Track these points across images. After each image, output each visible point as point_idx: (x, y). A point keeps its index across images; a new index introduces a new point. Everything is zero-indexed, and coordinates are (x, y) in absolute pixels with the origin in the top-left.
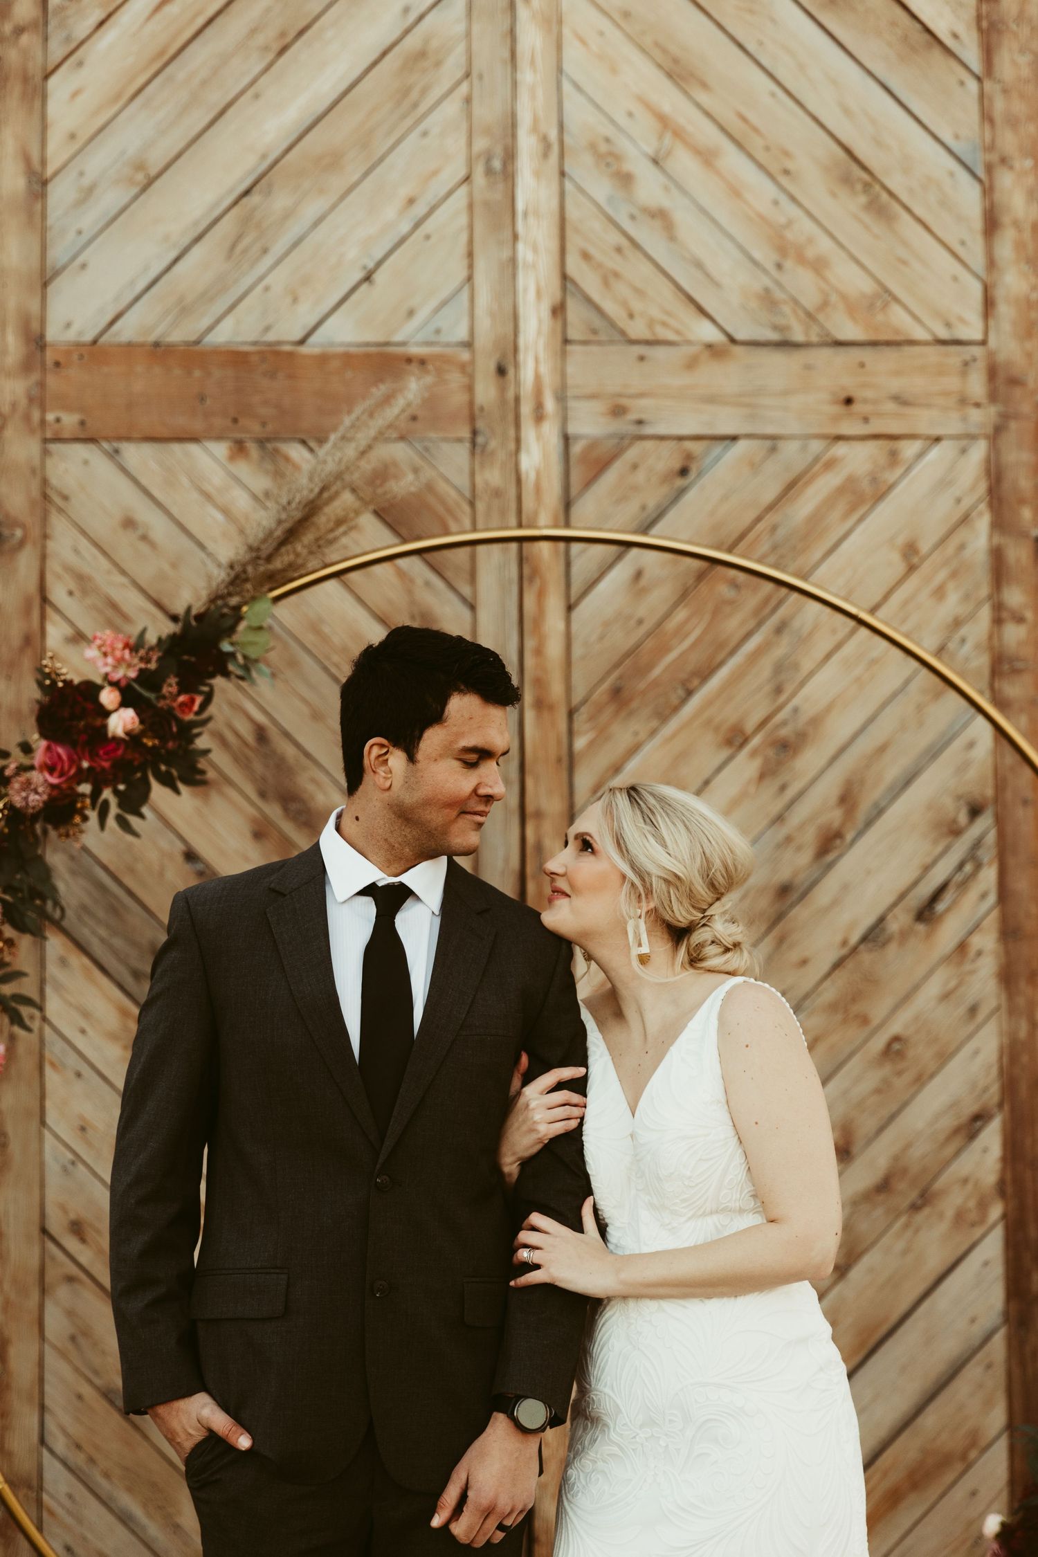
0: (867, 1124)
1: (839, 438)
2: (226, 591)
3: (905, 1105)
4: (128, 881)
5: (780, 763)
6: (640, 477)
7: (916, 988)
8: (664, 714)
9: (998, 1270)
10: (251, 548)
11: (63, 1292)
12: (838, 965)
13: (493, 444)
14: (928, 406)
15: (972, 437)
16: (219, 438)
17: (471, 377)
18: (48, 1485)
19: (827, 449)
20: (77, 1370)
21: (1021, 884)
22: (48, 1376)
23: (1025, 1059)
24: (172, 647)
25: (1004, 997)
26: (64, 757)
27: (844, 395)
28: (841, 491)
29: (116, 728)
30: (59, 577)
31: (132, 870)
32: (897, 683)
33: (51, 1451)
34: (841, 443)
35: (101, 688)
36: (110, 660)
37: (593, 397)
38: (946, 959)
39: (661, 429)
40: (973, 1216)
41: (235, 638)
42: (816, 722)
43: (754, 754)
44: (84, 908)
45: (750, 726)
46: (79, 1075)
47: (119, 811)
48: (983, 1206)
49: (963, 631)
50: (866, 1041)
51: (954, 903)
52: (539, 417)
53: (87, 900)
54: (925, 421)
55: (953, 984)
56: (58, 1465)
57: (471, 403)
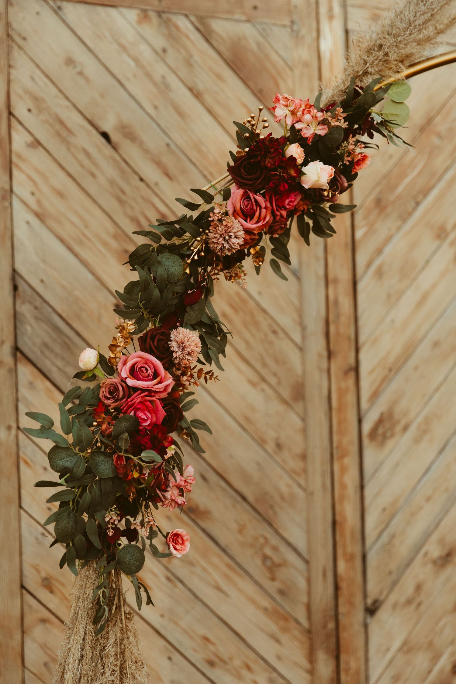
4: (75, 325)
13: (303, 31)
16: (132, 7)
30: (21, 97)
31: (78, 317)
44: (46, 345)
45: (449, 227)
46: (45, 469)
52: (331, 17)
53: (47, 339)
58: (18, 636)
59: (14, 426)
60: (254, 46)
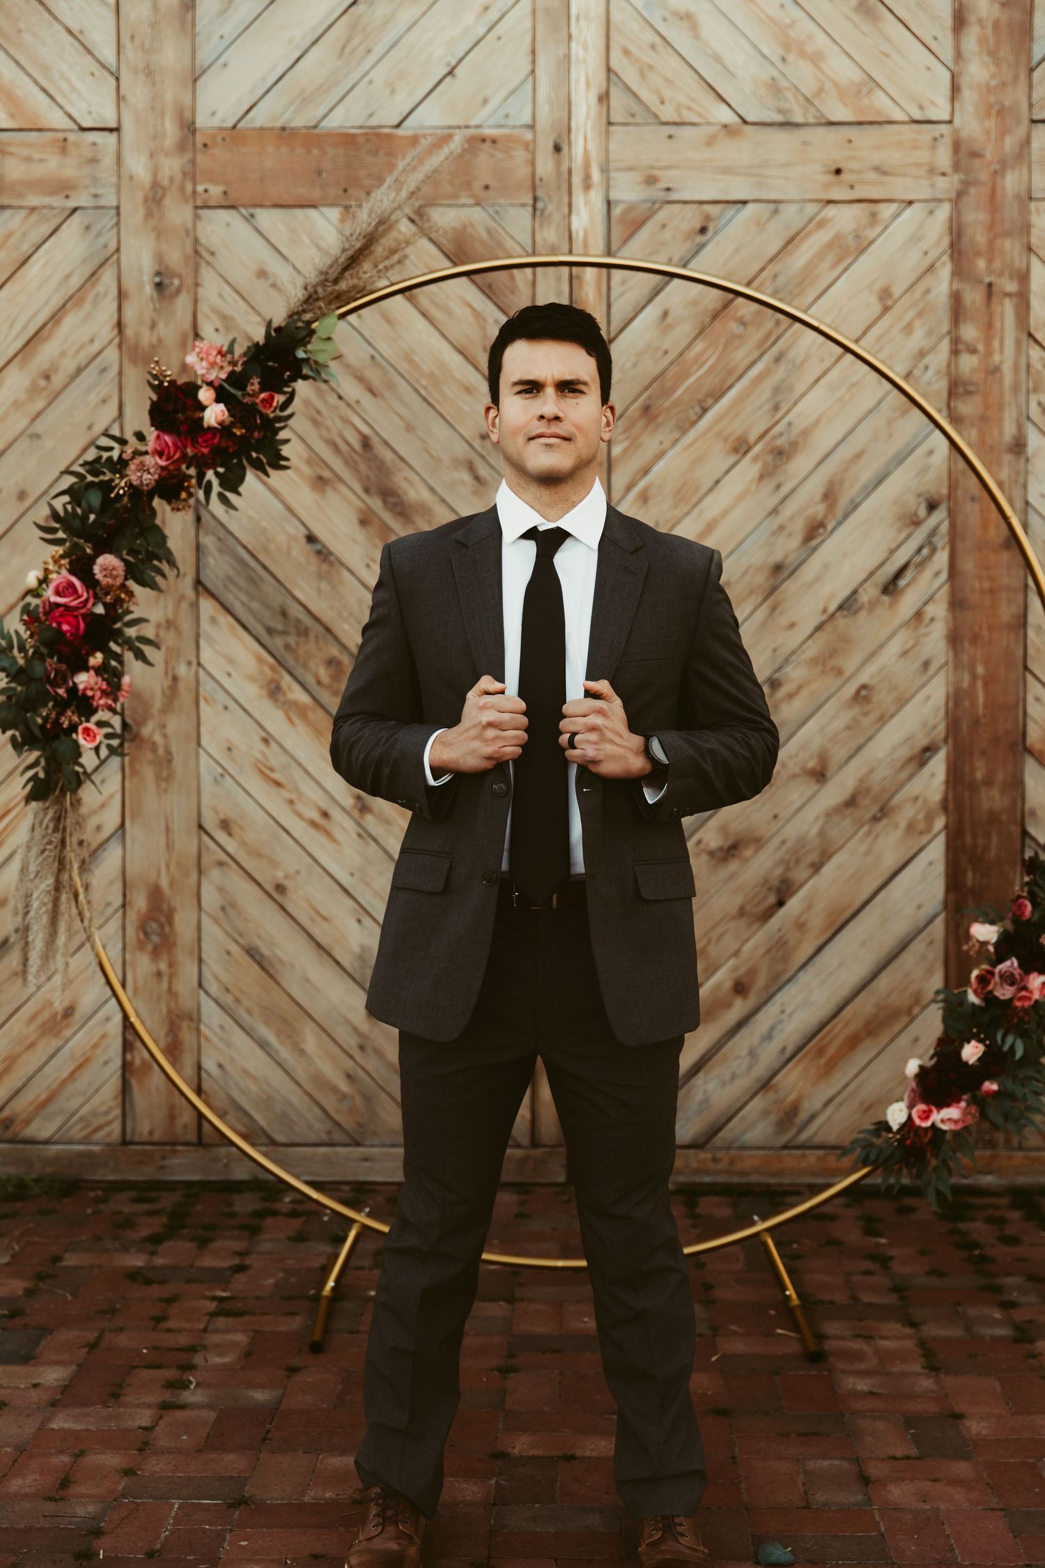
0: (838, 754)
1: (830, 202)
2: (301, 308)
3: (870, 739)
4: (262, 557)
5: (776, 467)
6: (668, 234)
7: (881, 646)
8: (683, 429)
9: (940, 868)
10: (321, 273)
11: (215, 874)
12: (819, 628)
13: (550, 208)
14: (904, 175)
15: (940, 201)
16: (333, 205)
17: (534, 153)
18: (204, 1017)
19: (820, 211)
20: (226, 932)
21: (968, 564)
22: (203, 936)
23: (967, 703)
24: (257, 354)
25: (951, 654)
26: (170, 444)
27: (835, 167)
28: (830, 245)
29: (210, 418)
30: (208, 317)
31: (265, 549)
32: (872, 402)
33: (207, 993)
34: (831, 206)
35: (201, 387)
36: (204, 364)
37: (631, 169)
38: (906, 624)
39: (686, 196)
40: (921, 826)
41: (309, 347)
42: (806, 433)
43: (755, 459)
44: (229, 578)
45: (752, 438)
46: (226, 708)
47: (220, 490)
48: (929, 818)
49: (926, 360)
50: (839, 689)
51: (913, 580)
52: (587, 186)
53: (231, 573)
54: (899, 188)
55: (910, 643)
56: (212, 1004)
57: (533, 175)
58: (195, 876)
59: (194, 660)
60: (484, 234)
